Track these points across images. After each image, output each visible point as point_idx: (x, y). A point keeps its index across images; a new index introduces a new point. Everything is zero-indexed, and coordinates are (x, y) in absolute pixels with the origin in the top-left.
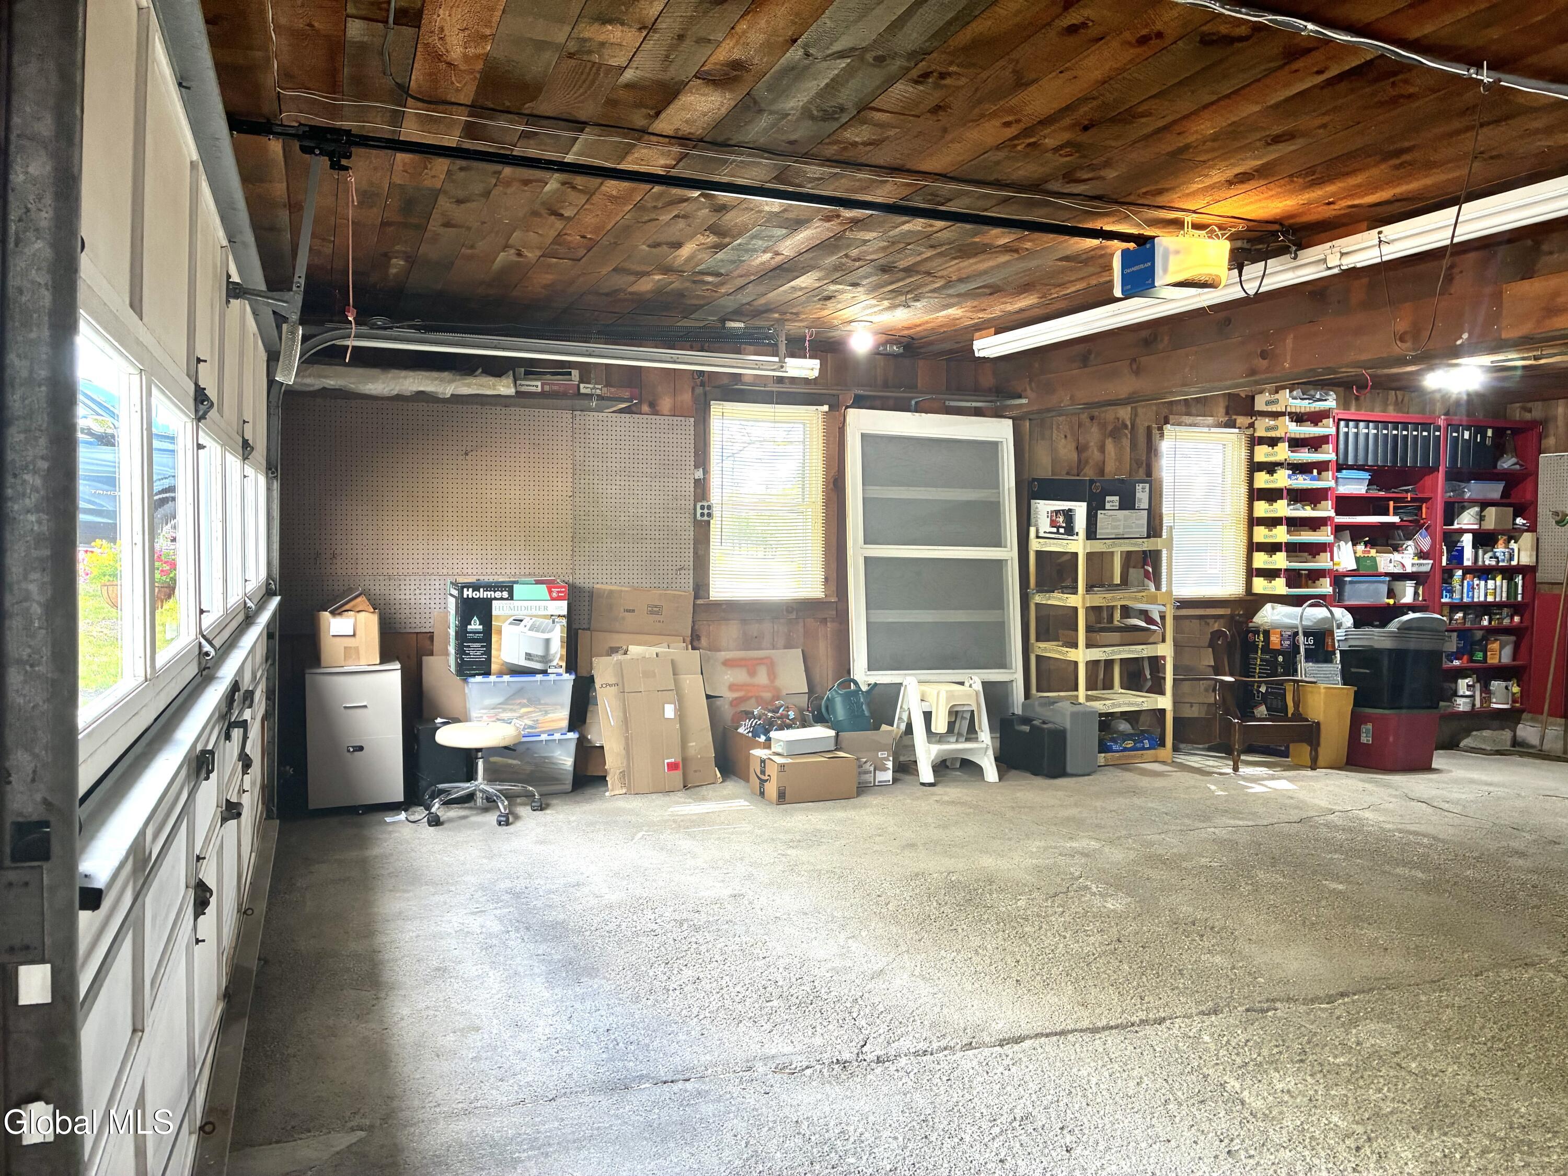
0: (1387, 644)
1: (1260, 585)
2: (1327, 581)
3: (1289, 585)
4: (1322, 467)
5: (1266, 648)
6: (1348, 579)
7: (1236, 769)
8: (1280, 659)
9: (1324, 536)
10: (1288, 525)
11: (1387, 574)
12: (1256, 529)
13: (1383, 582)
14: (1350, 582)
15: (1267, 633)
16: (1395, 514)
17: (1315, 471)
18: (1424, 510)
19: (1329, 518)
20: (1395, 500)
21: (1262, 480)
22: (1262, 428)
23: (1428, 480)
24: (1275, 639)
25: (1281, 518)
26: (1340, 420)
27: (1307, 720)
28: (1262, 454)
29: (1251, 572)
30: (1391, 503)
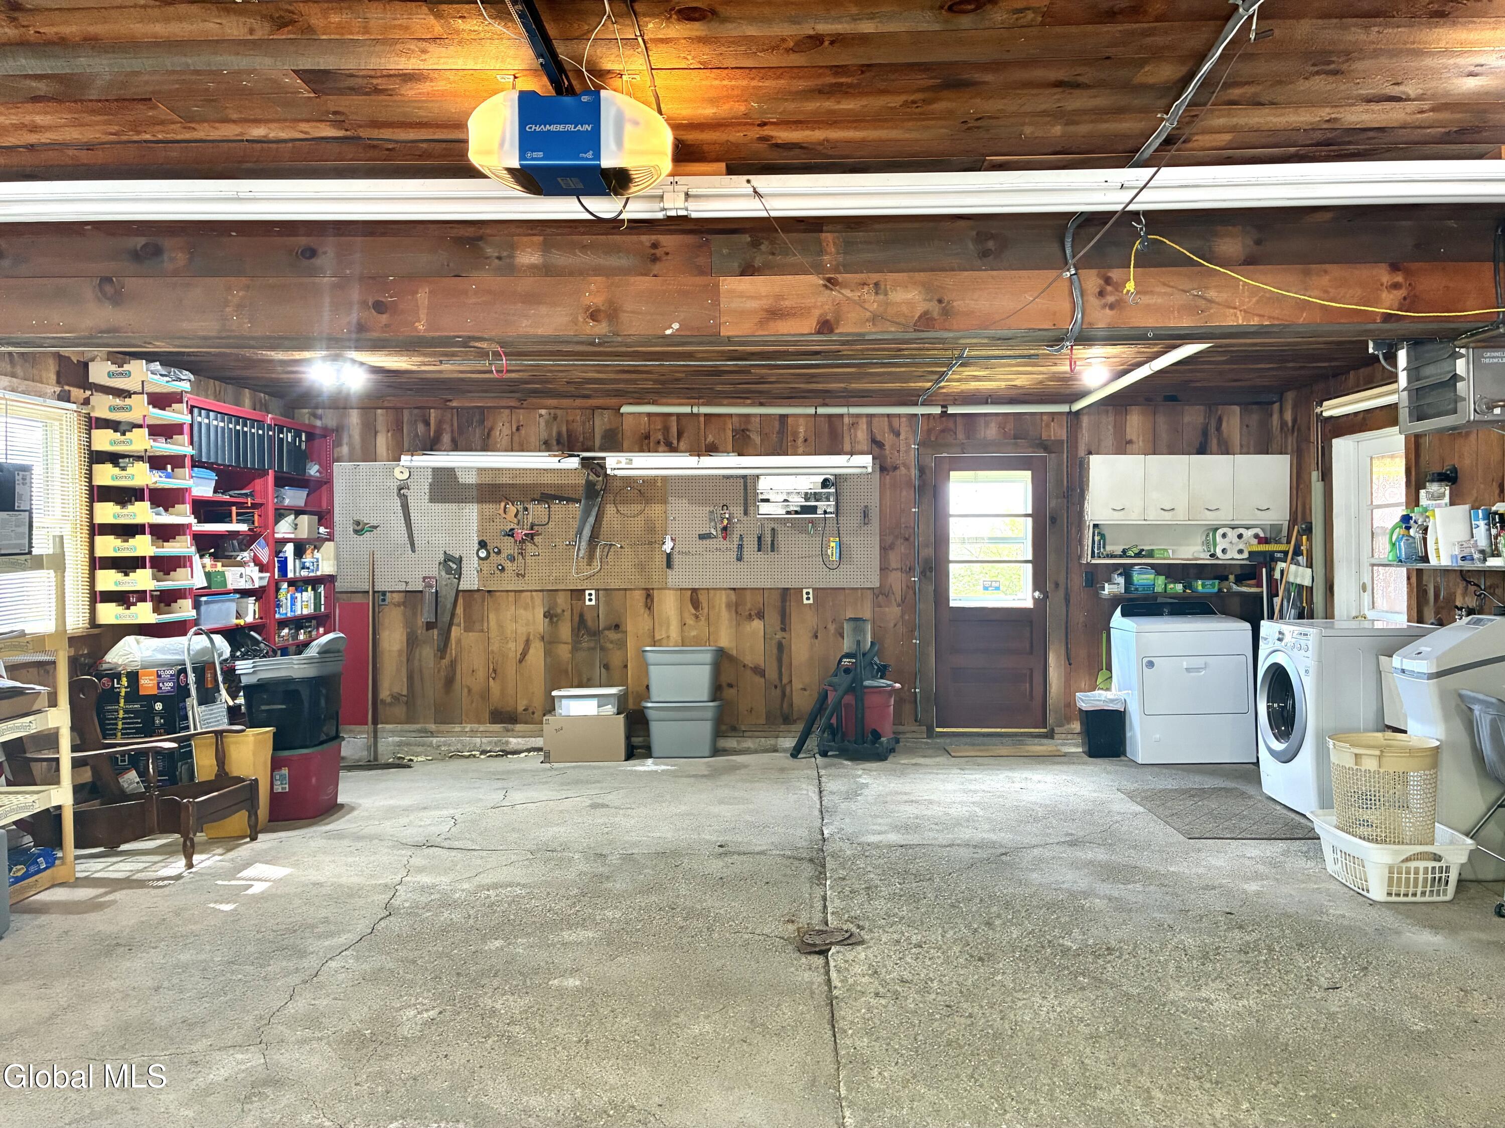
0: (309, 672)
1: (109, 613)
2: (187, 603)
3: (156, 610)
4: (177, 461)
5: (134, 693)
6: (204, 599)
7: (190, 865)
8: (159, 706)
9: (182, 547)
10: (151, 534)
11: (236, 591)
12: (98, 539)
13: (233, 600)
14: (206, 602)
15: (134, 677)
16: (239, 521)
17: (169, 467)
18: (256, 517)
19: (189, 526)
20: (239, 505)
21: (106, 475)
22: (102, 406)
23: (258, 483)
24: (148, 684)
25: (143, 526)
26: (193, 407)
27: (243, 780)
28: (104, 440)
29: (97, 597)
30: (234, 508)
